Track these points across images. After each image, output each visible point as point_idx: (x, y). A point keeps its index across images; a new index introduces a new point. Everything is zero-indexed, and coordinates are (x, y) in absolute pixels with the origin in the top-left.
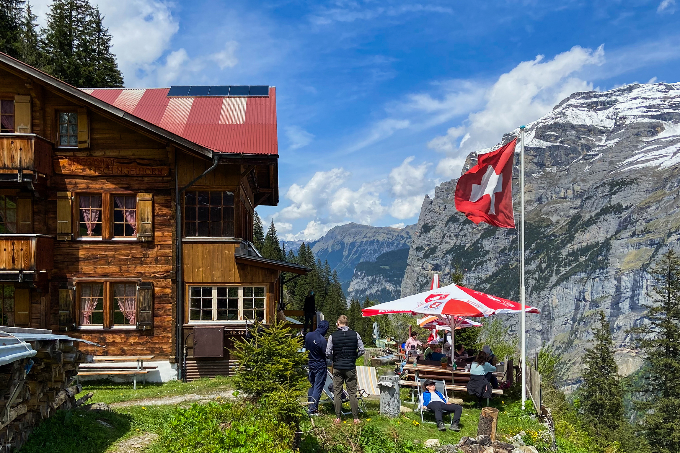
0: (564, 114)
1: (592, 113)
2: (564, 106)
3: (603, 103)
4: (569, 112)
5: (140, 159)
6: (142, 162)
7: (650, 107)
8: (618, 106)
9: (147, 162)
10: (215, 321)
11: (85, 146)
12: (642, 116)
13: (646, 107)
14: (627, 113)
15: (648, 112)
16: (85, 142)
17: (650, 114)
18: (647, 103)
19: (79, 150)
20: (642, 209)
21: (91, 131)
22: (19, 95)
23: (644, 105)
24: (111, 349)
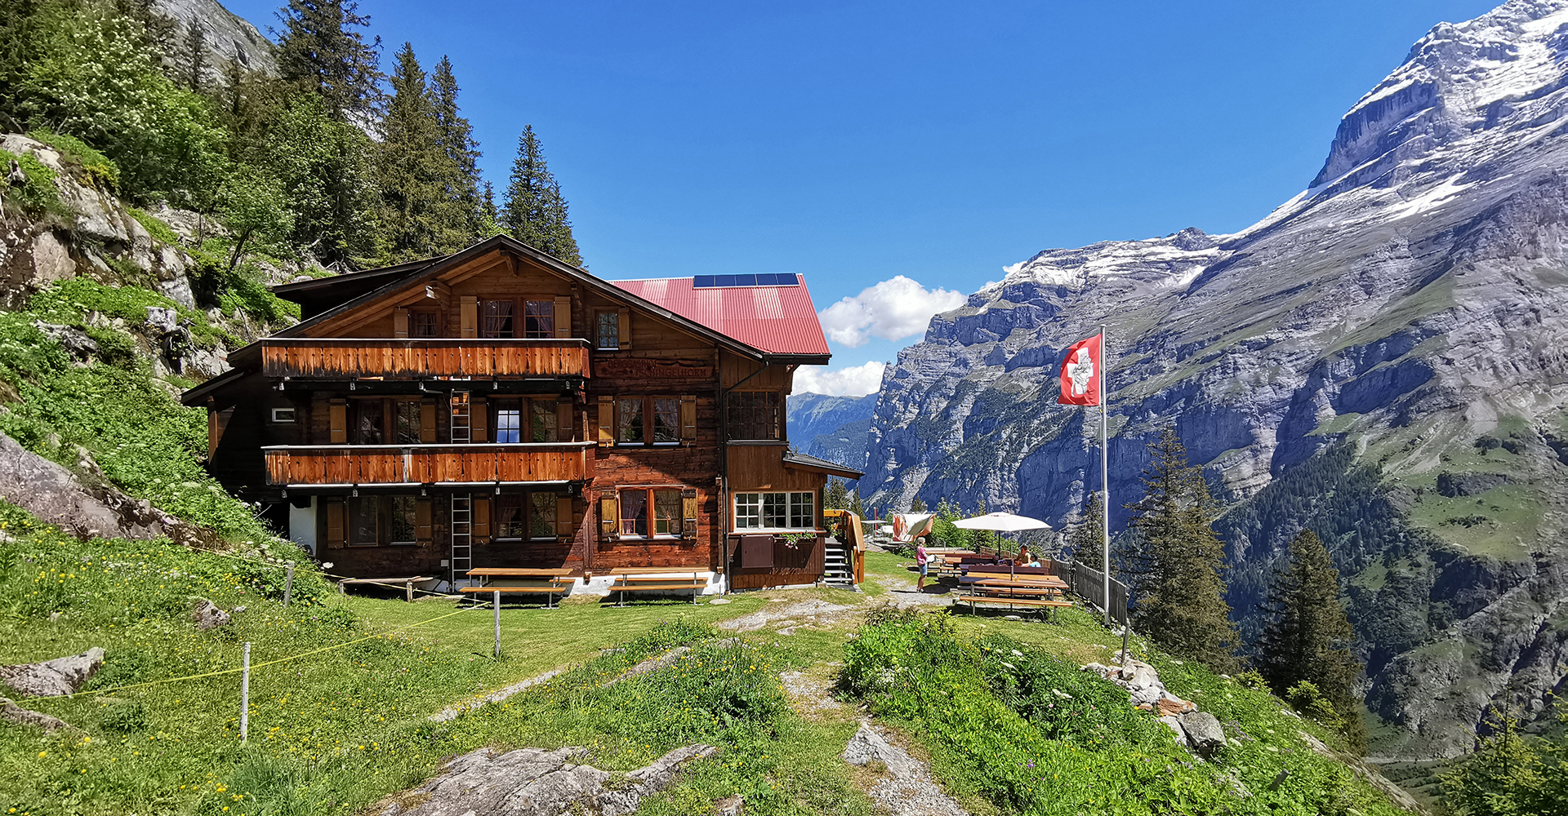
0: (1032, 273)
1: (1062, 272)
2: (1032, 264)
3: (1073, 261)
4: (1038, 271)
5: (682, 359)
6: (684, 362)
7: (1121, 265)
8: (1088, 264)
9: (689, 362)
10: (762, 530)
11: (627, 347)
12: (1113, 275)
13: (1116, 265)
14: (1100, 272)
15: (1118, 270)
16: (627, 343)
17: (1121, 272)
18: (1119, 261)
19: (619, 351)
20: (1116, 373)
21: (633, 331)
22: (558, 296)
23: (1114, 263)
24: (655, 559)
